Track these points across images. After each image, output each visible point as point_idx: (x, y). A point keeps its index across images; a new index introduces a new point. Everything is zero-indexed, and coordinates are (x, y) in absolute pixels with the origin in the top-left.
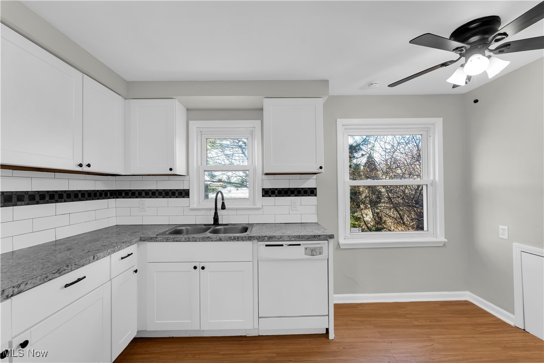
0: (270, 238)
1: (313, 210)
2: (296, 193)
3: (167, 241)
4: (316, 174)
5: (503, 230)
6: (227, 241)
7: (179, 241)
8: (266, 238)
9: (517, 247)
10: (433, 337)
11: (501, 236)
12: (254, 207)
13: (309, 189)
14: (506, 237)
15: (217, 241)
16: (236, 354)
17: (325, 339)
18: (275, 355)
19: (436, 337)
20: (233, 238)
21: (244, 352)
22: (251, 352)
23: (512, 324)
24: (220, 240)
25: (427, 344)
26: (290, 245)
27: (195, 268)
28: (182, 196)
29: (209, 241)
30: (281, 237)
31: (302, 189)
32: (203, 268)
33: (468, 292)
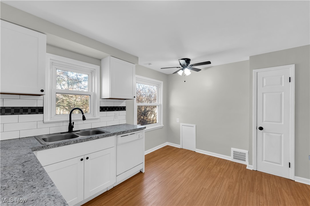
0: (123, 132)
1: (124, 117)
2: (117, 109)
3: (58, 147)
4: (125, 99)
5: (178, 120)
6: (102, 138)
7: (69, 144)
8: (121, 133)
9: (181, 124)
10: (168, 158)
11: (177, 122)
12: (95, 118)
13: (123, 107)
14: (178, 122)
15: (96, 139)
16: (111, 200)
17: (141, 174)
18: (129, 189)
19: (169, 157)
20: (105, 135)
21: (114, 197)
22: (118, 194)
23: (180, 148)
24: (98, 138)
25: (168, 161)
26: (131, 134)
27: (82, 160)
28: (35, 113)
29: (91, 140)
30: (128, 131)
31: (120, 107)
32: (87, 158)
33: (167, 142)
